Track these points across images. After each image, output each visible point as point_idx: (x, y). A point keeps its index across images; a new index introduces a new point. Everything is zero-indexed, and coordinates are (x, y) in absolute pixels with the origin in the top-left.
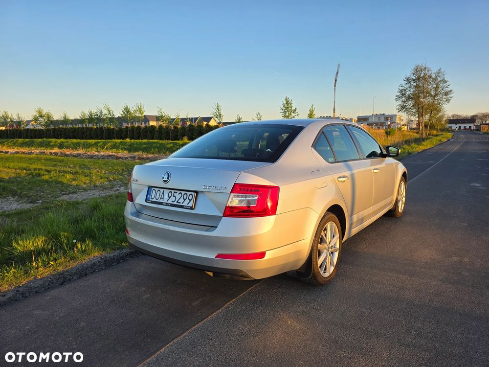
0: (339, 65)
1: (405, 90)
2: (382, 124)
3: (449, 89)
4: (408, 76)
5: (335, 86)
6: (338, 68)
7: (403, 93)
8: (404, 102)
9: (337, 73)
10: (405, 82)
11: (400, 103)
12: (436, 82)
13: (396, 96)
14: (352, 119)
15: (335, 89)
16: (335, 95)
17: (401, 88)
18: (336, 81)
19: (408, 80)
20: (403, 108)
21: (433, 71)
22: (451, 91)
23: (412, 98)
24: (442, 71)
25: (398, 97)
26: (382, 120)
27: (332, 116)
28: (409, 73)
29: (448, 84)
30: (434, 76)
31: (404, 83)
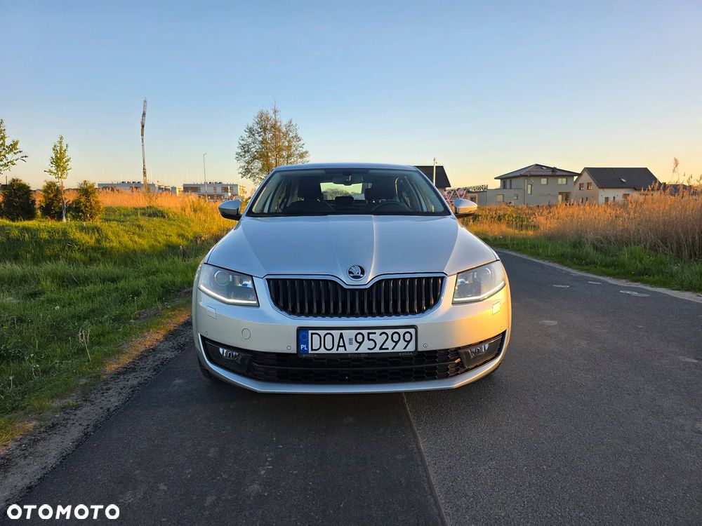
0: (145, 101)
1: (248, 145)
2: (219, 196)
3: (304, 150)
4: (250, 125)
5: (142, 135)
6: (145, 106)
7: (245, 149)
8: (248, 163)
9: (144, 114)
10: (247, 133)
11: (243, 164)
12: (287, 139)
13: (237, 154)
14: (175, 188)
15: (143, 139)
16: (143, 148)
17: (242, 142)
18: (143, 126)
19: (251, 131)
20: (247, 171)
21: (283, 121)
22: (306, 152)
23: (257, 159)
24: (293, 123)
25: (239, 156)
26: (219, 191)
27: (142, 183)
28: (251, 121)
29: (302, 142)
30: (284, 130)
31: (246, 135)
